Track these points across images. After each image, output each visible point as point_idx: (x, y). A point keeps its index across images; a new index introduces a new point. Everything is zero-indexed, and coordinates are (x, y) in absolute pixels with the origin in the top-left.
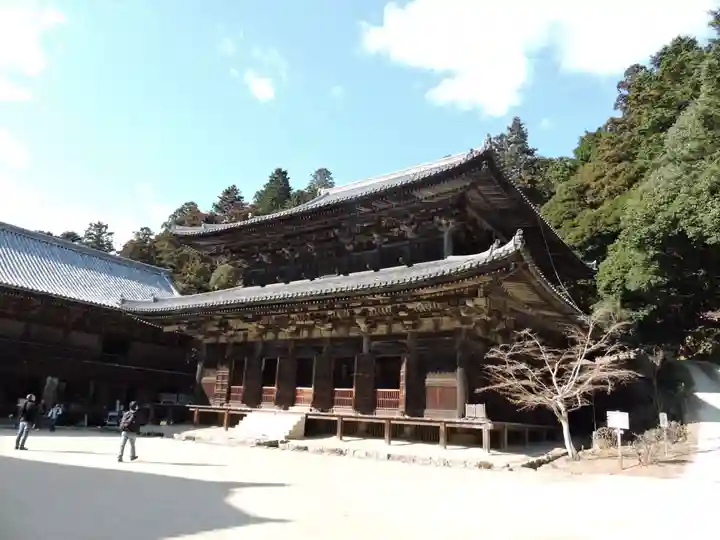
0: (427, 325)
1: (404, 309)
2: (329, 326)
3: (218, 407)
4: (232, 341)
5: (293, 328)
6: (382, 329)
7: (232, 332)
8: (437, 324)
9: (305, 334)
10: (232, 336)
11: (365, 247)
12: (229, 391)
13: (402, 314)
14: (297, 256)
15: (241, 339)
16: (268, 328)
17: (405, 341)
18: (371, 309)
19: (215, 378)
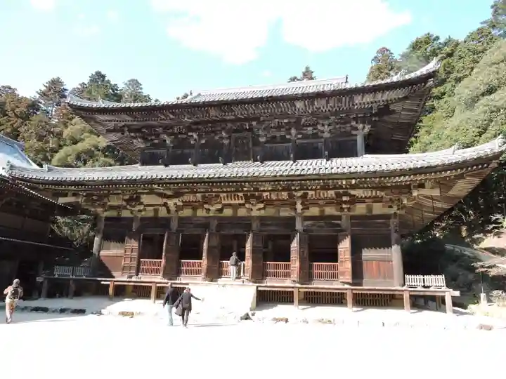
0: (360, 209)
1: (346, 194)
2: (261, 206)
3: (125, 279)
4: (139, 215)
5: (219, 206)
6: (314, 211)
7: (142, 207)
8: (370, 209)
9: (228, 212)
10: (140, 211)
11: (278, 139)
12: (139, 263)
13: (345, 198)
14: (203, 142)
15: (151, 214)
16: (187, 204)
17: (339, 222)
18: (310, 193)
19: (123, 251)
